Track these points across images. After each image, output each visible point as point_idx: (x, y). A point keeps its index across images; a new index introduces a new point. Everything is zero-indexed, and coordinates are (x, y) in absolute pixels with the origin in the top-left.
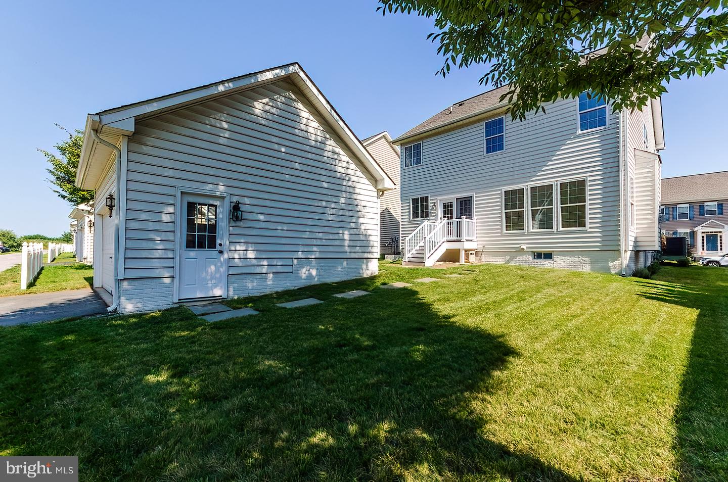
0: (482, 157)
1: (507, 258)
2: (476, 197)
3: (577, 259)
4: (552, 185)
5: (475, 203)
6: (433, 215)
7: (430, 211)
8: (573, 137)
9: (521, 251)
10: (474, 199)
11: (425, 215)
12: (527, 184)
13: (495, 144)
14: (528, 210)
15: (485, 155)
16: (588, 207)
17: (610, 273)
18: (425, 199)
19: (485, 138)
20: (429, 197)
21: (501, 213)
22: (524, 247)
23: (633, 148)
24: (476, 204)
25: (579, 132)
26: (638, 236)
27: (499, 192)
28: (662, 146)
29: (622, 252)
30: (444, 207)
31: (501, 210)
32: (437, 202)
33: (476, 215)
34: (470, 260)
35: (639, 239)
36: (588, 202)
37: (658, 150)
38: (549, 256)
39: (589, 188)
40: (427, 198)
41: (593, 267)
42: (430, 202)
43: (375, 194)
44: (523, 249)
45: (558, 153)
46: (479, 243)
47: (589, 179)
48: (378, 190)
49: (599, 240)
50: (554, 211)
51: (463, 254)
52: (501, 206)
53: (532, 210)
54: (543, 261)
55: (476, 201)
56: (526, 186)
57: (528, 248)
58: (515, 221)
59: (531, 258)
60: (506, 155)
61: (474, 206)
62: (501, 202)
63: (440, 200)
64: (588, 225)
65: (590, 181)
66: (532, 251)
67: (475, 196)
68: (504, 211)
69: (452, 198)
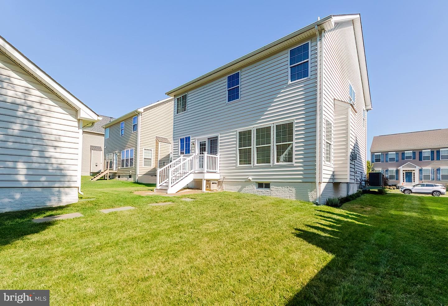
0: (225, 104)
1: (240, 187)
2: (221, 137)
3: (286, 189)
4: (270, 126)
5: (219, 142)
6: (193, 151)
7: (190, 149)
8: (285, 87)
9: (248, 182)
10: (219, 139)
11: (188, 151)
12: (253, 126)
13: (233, 94)
14: (254, 148)
15: (227, 103)
16: (294, 145)
17: (309, 201)
18: (188, 139)
19: (227, 89)
20: (191, 137)
21: (236, 150)
22: (250, 178)
23: (333, 98)
24: (221, 143)
25: (290, 82)
26: (335, 170)
27: (235, 133)
28: (369, 107)
29: (317, 184)
30: (201, 145)
31: (236, 147)
32: (195, 141)
33: (220, 152)
34: (212, 189)
35: (336, 173)
36: (295, 141)
37: (368, 110)
38: (267, 186)
39: (296, 129)
40: (189, 138)
41: (298, 196)
42: (191, 141)
43: (76, 124)
44: (249, 179)
45: (275, 100)
46: (221, 174)
47: (296, 121)
48: (79, 120)
49: (302, 173)
50: (272, 148)
51: (204, 183)
52: (236, 144)
53: (257, 147)
54: (263, 190)
55: (221, 140)
56: (253, 127)
57: (253, 179)
58: (245, 157)
59: (255, 187)
60: (240, 103)
61: (219, 145)
62: (236, 141)
63: (198, 140)
64: (294, 161)
65: (297, 123)
66: (256, 182)
67: (219, 136)
68: (238, 148)
69: (205, 137)
